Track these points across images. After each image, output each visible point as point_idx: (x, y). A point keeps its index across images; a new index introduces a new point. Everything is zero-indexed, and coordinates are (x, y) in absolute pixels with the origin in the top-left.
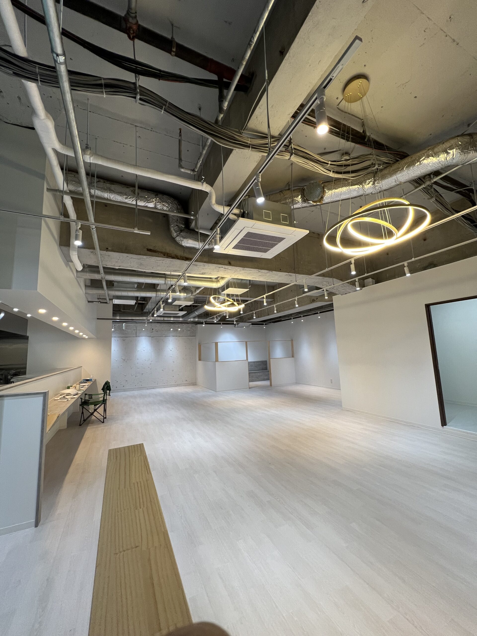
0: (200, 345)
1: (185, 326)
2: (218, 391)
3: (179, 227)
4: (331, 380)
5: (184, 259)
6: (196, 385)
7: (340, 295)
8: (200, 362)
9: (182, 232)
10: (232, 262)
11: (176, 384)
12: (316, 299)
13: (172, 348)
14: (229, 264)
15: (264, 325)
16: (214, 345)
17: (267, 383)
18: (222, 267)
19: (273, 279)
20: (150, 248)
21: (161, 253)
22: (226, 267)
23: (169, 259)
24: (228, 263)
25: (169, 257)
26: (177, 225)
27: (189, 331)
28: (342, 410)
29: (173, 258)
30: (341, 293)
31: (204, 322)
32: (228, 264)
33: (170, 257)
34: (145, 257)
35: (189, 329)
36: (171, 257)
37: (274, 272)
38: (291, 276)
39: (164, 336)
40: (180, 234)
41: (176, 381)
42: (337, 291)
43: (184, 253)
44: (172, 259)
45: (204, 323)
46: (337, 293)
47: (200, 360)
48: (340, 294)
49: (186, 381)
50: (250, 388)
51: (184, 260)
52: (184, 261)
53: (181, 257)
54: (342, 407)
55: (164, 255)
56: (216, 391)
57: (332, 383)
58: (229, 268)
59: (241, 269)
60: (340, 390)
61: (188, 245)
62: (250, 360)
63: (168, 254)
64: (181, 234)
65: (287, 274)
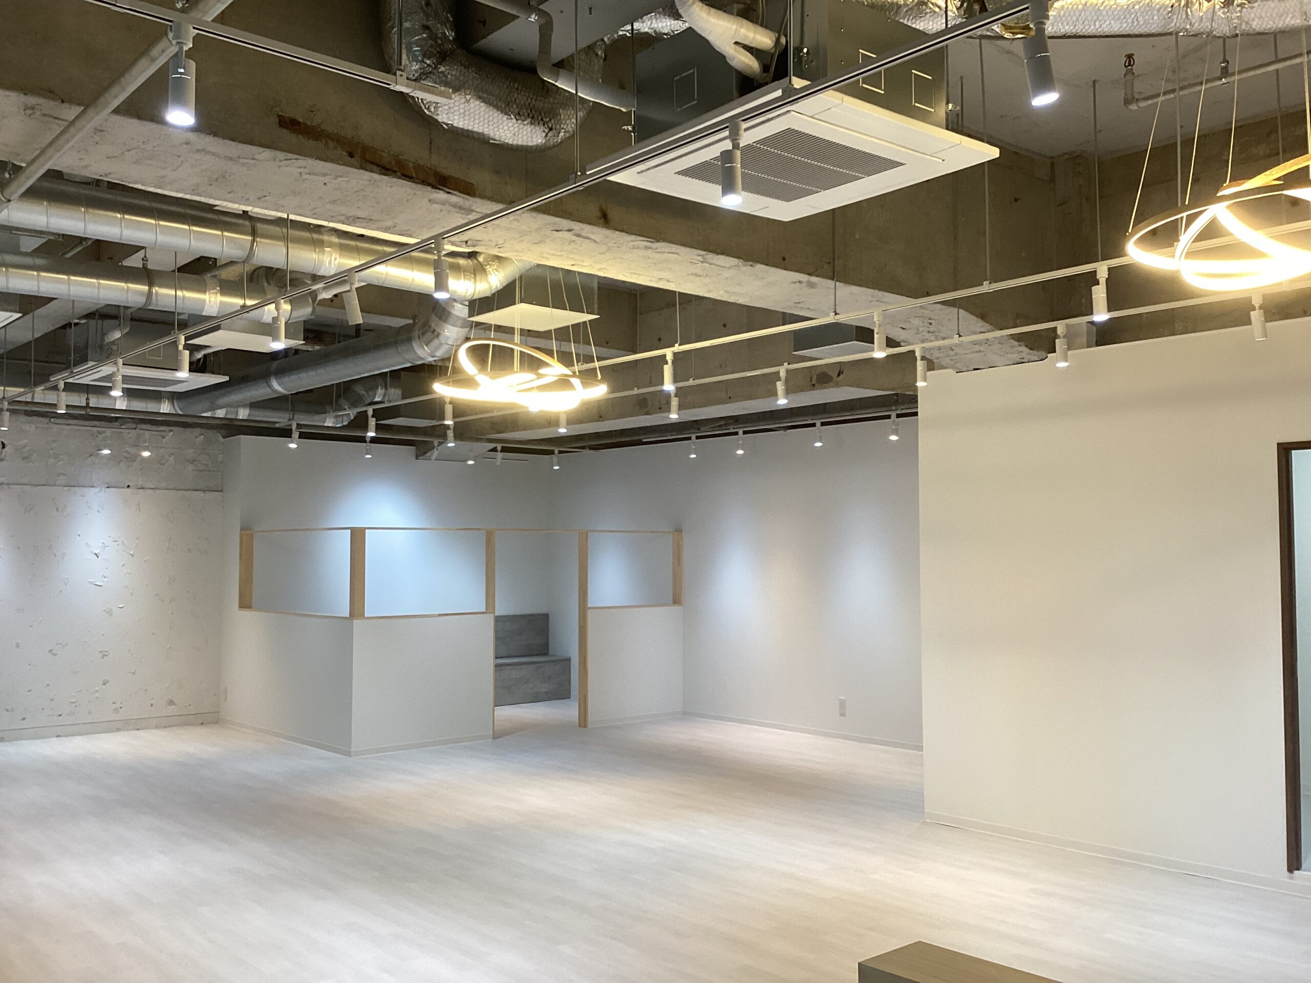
0: (251, 536)
1: (171, 436)
2: (357, 754)
3: (433, 37)
4: (842, 704)
5: (432, 180)
6: (217, 723)
7: (950, 372)
8: (247, 613)
9: (444, 59)
10: (615, 213)
11: (117, 717)
12: (835, 376)
13: (104, 546)
14: (602, 221)
15: (555, 458)
16: (344, 541)
17: (566, 711)
18: (569, 230)
19: (737, 289)
20: (289, 113)
21: (339, 140)
22: (586, 229)
23: (367, 175)
24: (599, 214)
25: (371, 166)
26: (426, 28)
27: (192, 462)
28: (924, 823)
29: (386, 170)
30: (958, 365)
31: (294, 427)
32: (600, 218)
33: (375, 168)
34: (266, 154)
35: (190, 453)
36: (378, 166)
37: (759, 267)
38: (811, 285)
39: (61, 480)
40: (436, 68)
41: (118, 705)
42: (947, 356)
43: (430, 153)
44: (381, 174)
45: (296, 435)
46: (944, 362)
47: (245, 604)
48: (953, 367)
49: (171, 703)
50: (496, 736)
51: (429, 185)
52: (429, 188)
53: (418, 167)
54: (923, 812)
55: (351, 155)
56: (349, 754)
57: (843, 715)
58: (592, 236)
59: (640, 242)
60: (921, 748)
61: (460, 123)
62: (502, 608)
63: (365, 149)
64: (442, 69)
65: (804, 277)
